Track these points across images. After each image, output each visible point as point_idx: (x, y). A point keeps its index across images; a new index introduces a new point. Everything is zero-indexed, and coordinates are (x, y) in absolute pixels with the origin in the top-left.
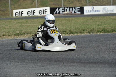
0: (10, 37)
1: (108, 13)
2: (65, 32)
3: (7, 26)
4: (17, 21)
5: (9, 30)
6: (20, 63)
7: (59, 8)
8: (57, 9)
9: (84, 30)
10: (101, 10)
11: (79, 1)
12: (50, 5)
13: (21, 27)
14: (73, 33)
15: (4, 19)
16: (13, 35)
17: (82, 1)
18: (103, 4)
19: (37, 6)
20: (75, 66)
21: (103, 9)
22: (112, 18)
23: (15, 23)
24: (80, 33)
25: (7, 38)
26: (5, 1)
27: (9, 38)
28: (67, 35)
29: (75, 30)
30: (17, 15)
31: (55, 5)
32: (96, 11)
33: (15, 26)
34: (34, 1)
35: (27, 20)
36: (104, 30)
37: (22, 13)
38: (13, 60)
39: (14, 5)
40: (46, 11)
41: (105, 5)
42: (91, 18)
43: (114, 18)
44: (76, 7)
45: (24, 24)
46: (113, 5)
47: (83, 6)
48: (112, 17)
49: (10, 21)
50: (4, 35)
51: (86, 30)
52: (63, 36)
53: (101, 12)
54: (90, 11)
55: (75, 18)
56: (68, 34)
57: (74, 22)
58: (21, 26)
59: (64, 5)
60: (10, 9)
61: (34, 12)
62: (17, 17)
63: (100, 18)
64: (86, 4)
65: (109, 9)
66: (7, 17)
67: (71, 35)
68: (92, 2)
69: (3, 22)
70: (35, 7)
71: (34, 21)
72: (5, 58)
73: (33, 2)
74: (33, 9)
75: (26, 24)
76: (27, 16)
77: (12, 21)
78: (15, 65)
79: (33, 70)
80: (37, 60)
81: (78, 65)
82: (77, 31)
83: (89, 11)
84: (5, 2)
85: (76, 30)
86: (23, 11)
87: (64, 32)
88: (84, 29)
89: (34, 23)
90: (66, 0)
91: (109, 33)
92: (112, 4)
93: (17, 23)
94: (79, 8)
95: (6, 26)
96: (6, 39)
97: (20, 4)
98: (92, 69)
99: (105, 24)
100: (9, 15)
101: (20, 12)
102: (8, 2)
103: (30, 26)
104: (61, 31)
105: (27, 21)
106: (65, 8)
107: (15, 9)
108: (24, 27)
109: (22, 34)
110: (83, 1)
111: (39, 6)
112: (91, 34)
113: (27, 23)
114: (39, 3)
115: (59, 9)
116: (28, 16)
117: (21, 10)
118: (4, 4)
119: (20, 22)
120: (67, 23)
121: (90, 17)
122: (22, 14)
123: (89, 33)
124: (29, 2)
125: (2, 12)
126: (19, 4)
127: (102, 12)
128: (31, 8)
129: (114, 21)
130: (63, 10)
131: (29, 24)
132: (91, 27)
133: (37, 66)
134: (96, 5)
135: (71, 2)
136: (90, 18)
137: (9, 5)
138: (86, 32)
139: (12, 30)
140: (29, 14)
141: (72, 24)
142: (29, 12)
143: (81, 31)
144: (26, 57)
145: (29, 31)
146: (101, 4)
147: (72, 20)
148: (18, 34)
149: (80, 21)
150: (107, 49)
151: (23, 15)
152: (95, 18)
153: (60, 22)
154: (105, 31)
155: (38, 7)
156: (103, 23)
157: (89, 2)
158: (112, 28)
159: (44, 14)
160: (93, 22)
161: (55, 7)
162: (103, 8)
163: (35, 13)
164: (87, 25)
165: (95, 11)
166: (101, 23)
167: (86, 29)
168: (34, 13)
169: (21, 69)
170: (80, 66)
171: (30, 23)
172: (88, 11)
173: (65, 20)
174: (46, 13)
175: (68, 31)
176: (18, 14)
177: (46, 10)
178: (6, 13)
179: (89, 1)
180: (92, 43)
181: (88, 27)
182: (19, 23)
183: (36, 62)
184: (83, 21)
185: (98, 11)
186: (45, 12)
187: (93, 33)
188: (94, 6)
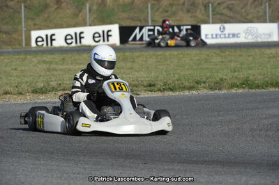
0: (21, 96)
1: (259, 40)
2: (154, 85)
3: (15, 69)
4: (39, 58)
5: (19, 80)
6: (44, 160)
7: (141, 29)
8: (137, 30)
9: (200, 82)
10: (241, 32)
11: (188, 11)
12: (119, 19)
13: (48, 73)
14: (171, 90)
15: (9, 52)
16: (29, 92)
17: (196, 11)
18: (246, 19)
19: (88, 23)
20: (173, 169)
21: (247, 32)
22: (267, 54)
23: (36, 62)
24: (191, 88)
25: (15, 99)
26: (13, 9)
27: (19, 100)
28: (159, 94)
29: (177, 82)
30: (40, 44)
31: (133, 19)
32: (229, 35)
33: (34, 70)
34: (82, 9)
35: (64, 56)
36: (247, 83)
37: (53, 37)
38: (26, 154)
39: (32, 19)
40: (110, 33)
41: (251, 21)
42: (218, 52)
43: (271, 53)
44: (183, 25)
45: (55, 66)
46: (272, 21)
47: (199, 24)
48: (268, 51)
49: (22, 56)
50: (6, 93)
51: (204, 83)
52: (149, 95)
53: (242, 39)
54: (216, 35)
55: (180, 52)
56: (159, 90)
57: (176, 61)
58: (49, 70)
59: (152, 21)
60: (24, 29)
61: (82, 35)
62: (41, 49)
63: (239, 52)
64: (207, 18)
65: (260, 31)
66: (18, 46)
67: (167, 93)
68: (221, 14)
69: (6, 61)
70: (84, 25)
71: (80, 60)
72: (7, 149)
73: (80, 11)
74: (78, 30)
75: (62, 65)
76: (63, 47)
77: (29, 57)
78: (31, 166)
79: (72, 178)
80: (85, 155)
81: (182, 169)
82: (182, 84)
83: (214, 36)
84: (11, 11)
85: (179, 82)
86: (54, 35)
87: (150, 85)
88: (199, 79)
89: (80, 64)
90: (158, 9)
91: (258, 90)
92: (268, 18)
93: (38, 63)
94: (189, 27)
95: (12, 69)
96: (12, 101)
97: (48, 17)
98: (214, 178)
99: (250, 69)
100: (20, 44)
101: (47, 36)
102: (20, 12)
103: (70, 70)
104: (145, 83)
105: (63, 59)
106: (157, 28)
107: (35, 29)
108: (55, 73)
109: (50, 91)
110: (198, 11)
111: (93, 21)
112: (217, 91)
113: (63, 63)
114: (95, 16)
115: (140, 31)
116: (66, 45)
117: (49, 32)
118: (10, 16)
119: (47, 60)
120: (158, 63)
121: (214, 51)
122: (52, 40)
123: (211, 89)
124: (69, 12)
125: (4, 36)
126: (46, 15)
127: (245, 38)
128: (75, 26)
129: (272, 60)
130: (151, 33)
131: (67, 67)
132: (216, 74)
133: (84, 168)
134: (230, 22)
135: (170, 12)
136: (215, 53)
137: (21, 18)
138: (204, 87)
139: (26, 79)
140: (69, 41)
141: (172, 67)
142: (69, 37)
143: (191, 85)
144: (58, 147)
145: (68, 82)
146: (243, 20)
147: (170, 58)
148: (42, 89)
149: (192, 60)
150: (252, 130)
151: (55, 44)
152: (227, 53)
153: (144, 63)
154: (249, 85)
155: (90, 25)
156: (246, 66)
157: (213, 15)
158: (266, 79)
159: (104, 41)
160: (222, 62)
161: (133, 24)
162: (247, 30)
163: (82, 40)
164: (208, 68)
165: (227, 36)
166: (240, 66)
167: (204, 80)
168: (81, 38)
169: (45, 177)
170: (186, 171)
171: (72, 64)
172: (210, 36)
173: (154, 57)
174: (110, 38)
175: (160, 84)
176: (43, 41)
177: (110, 31)
178: (15, 39)
179: (212, 11)
180: (216, 113)
181: (208, 74)
182: (45, 62)
183: (82, 158)
184: (198, 60)
185: (234, 35)
186: (108, 36)
187: (220, 89)
188: (225, 23)
